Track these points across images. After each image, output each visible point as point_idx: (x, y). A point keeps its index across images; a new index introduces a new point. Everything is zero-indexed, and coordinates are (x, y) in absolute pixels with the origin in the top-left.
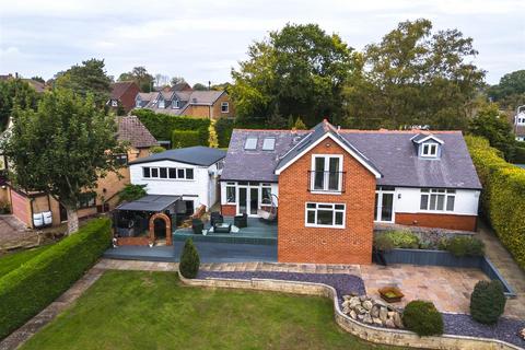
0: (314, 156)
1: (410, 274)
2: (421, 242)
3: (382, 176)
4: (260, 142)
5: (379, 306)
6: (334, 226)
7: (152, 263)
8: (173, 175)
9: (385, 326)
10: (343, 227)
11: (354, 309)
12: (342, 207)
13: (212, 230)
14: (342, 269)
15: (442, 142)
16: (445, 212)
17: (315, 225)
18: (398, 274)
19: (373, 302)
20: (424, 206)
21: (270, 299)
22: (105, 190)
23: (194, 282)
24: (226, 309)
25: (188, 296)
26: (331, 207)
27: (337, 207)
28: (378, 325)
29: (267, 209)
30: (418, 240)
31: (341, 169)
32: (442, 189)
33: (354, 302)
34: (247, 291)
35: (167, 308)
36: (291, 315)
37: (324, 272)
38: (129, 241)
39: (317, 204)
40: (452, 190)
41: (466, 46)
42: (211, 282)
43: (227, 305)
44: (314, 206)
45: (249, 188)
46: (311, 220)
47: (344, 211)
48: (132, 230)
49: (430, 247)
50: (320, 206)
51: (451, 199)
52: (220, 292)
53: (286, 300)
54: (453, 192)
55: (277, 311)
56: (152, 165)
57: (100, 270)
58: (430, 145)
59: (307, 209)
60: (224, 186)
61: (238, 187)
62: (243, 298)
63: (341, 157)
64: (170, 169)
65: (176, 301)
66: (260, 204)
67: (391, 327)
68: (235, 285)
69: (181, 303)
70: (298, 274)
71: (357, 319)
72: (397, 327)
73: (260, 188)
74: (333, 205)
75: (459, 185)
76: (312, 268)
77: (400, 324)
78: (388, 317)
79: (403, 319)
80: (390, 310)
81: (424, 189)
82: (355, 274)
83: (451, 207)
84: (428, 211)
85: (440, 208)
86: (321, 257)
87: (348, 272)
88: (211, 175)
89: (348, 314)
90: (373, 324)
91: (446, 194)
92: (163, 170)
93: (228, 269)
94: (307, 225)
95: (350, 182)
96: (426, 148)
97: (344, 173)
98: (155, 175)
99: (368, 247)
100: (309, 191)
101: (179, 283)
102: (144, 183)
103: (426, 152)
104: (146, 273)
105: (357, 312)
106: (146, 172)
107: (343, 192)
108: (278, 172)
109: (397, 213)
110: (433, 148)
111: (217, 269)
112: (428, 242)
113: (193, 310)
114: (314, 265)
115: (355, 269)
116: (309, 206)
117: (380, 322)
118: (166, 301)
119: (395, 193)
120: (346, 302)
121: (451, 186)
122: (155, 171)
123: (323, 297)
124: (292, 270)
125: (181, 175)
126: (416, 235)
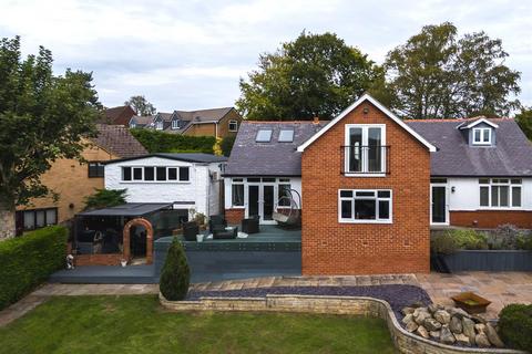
0: (348, 127)
1: (485, 282)
2: (491, 241)
3: (438, 150)
4: (275, 133)
5: (460, 317)
6: (378, 221)
7: (122, 286)
8: (161, 176)
9: (476, 345)
10: (389, 221)
11: (423, 324)
12: (387, 194)
13: (211, 237)
14: (391, 279)
15: (496, 126)
16: (511, 207)
17: (353, 220)
18: (470, 282)
19: (449, 311)
20: (484, 201)
21: (293, 323)
22: (71, 206)
23: (181, 306)
24: (228, 338)
25: (171, 324)
26: (372, 194)
27: (380, 195)
28: (464, 344)
29: (286, 212)
30: (486, 240)
31: (383, 143)
32: (504, 178)
33: (421, 314)
34: (260, 314)
35: (133, 342)
36: (328, 342)
37: (368, 283)
38: (92, 259)
39: (355, 191)
40: (517, 179)
41: (495, 48)
42: (206, 304)
43: (229, 333)
44: (349, 194)
45: (261, 185)
46: (346, 214)
47: (390, 200)
48: (98, 245)
49: (504, 246)
50: (358, 194)
51: (517, 191)
52: (219, 316)
53: (317, 323)
54: (519, 182)
55: (306, 336)
56: (133, 164)
57: (39, 298)
58: (482, 130)
59: (341, 199)
60: (229, 184)
61: (247, 184)
62: (254, 323)
63: (383, 127)
64: (158, 168)
65: (150, 331)
66: (276, 207)
67: (484, 346)
68: (241, 306)
69: (157, 333)
70: (332, 288)
71: (431, 337)
72: (493, 346)
73: (276, 185)
74: (376, 191)
75: (525, 173)
76: (350, 280)
77: (497, 340)
78: (477, 332)
79: (499, 333)
80: (476, 322)
81: (483, 179)
82: (411, 283)
83: (517, 202)
84: (490, 208)
85: (504, 203)
86: (362, 266)
87: (401, 282)
88: (212, 177)
89: (415, 332)
90: (456, 343)
91: (511, 186)
92: (149, 170)
93: (233, 287)
94: (341, 220)
95: (396, 160)
96: (478, 134)
97: (388, 147)
98: (138, 176)
99: (424, 248)
100: (343, 173)
101: (158, 309)
102: (122, 188)
103: (478, 139)
104: (110, 299)
105: (429, 328)
106: (127, 174)
107: (388, 173)
108: (301, 149)
109: (451, 212)
110: (486, 134)
111: (217, 288)
112: (500, 240)
113: (174, 342)
114: (353, 277)
115: (410, 278)
116: (343, 194)
117: (466, 339)
118: (135, 333)
119: (448, 186)
120: (408, 316)
121: (515, 173)
122: (138, 171)
123: (372, 316)
124: (324, 284)
125: (173, 176)
126: (481, 234)
